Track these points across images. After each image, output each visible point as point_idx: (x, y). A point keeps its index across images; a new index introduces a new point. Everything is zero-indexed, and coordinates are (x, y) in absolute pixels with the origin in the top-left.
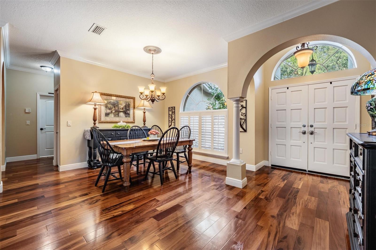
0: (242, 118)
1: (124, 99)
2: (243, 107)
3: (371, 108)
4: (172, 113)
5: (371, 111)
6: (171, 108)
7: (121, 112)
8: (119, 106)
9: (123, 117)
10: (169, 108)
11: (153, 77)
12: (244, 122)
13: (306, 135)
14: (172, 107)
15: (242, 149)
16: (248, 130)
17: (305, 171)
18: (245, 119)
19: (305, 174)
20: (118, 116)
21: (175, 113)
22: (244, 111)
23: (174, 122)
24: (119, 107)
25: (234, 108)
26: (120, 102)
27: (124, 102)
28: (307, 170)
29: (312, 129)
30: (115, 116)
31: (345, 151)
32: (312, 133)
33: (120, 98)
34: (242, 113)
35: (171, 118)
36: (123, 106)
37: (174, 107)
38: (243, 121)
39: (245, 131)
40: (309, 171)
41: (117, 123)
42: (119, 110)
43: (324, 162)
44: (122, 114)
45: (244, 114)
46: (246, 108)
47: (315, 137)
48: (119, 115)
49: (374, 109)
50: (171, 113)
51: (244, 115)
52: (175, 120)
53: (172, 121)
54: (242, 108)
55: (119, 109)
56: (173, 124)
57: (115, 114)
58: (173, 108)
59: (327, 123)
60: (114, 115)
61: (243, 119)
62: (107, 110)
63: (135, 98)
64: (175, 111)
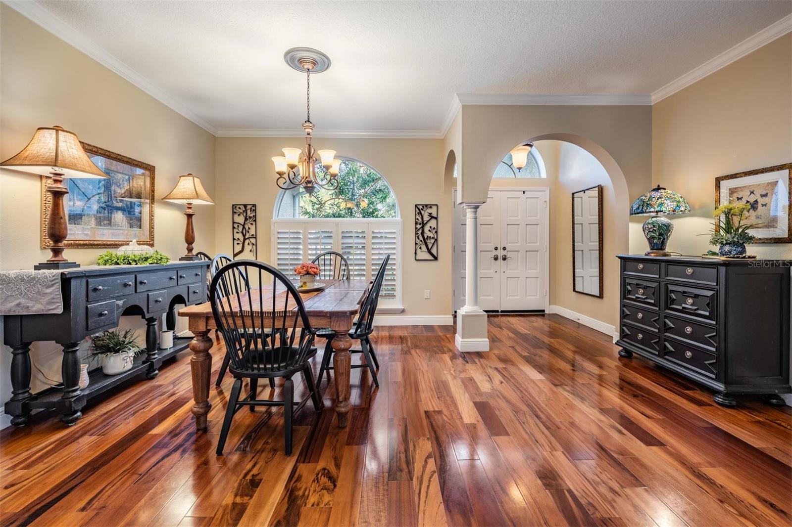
0: (430, 237)
1: (125, 166)
2: (433, 217)
3: (654, 230)
4: (246, 219)
5: (653, 232)
6: (242, 207)
7: (118, 209)
8: (113, 188)
9: (124, 228)
10: (233, 205)
11: (310, 131)
12: (433, 244)
13: (498, 261)
14: (245, 206)
15: (429, 291)
16: (439, 258)
17: (497, 311)
18: (436, 238)
19: (498, 316)
20: (110, 224)
21: (255, 221)
22: (433, 223)
23: (255, 243)
24: (112, 192)
25: (470, 219)
26: (116, 177)
27: (127, 177)
28: (500, 311)
29: (504, 253)
30: (100, 221)
31: (535, 279)
32: (504, 259)
33: (114, 162)
34: (431, 227)
35: (242, 232)
36: (123, 191)
37: (254, 206)
38: (433, 241)
39: (436, 258)
40: (502, 311)
41: (116, 245)
42: (113, 203)
43: (517, 296)
44: (119, 217)
45: (434, 228)
46: (436, 218)
47: (508, 263)
48: (113, 220)
49: (657, 231)
50: (240, 219)
51: (434, 231)
52: (256, 238)
53: (245, 239)
54: (430, 219)
55: (111, 200)
56: (248, 248)
57: (100, 218)
58: (249, 207)
59: (520, 245)
60: (96, 219)
61: (433, 238)
62: (74, 199)
63: (154, 167)
64: (255, 216)
